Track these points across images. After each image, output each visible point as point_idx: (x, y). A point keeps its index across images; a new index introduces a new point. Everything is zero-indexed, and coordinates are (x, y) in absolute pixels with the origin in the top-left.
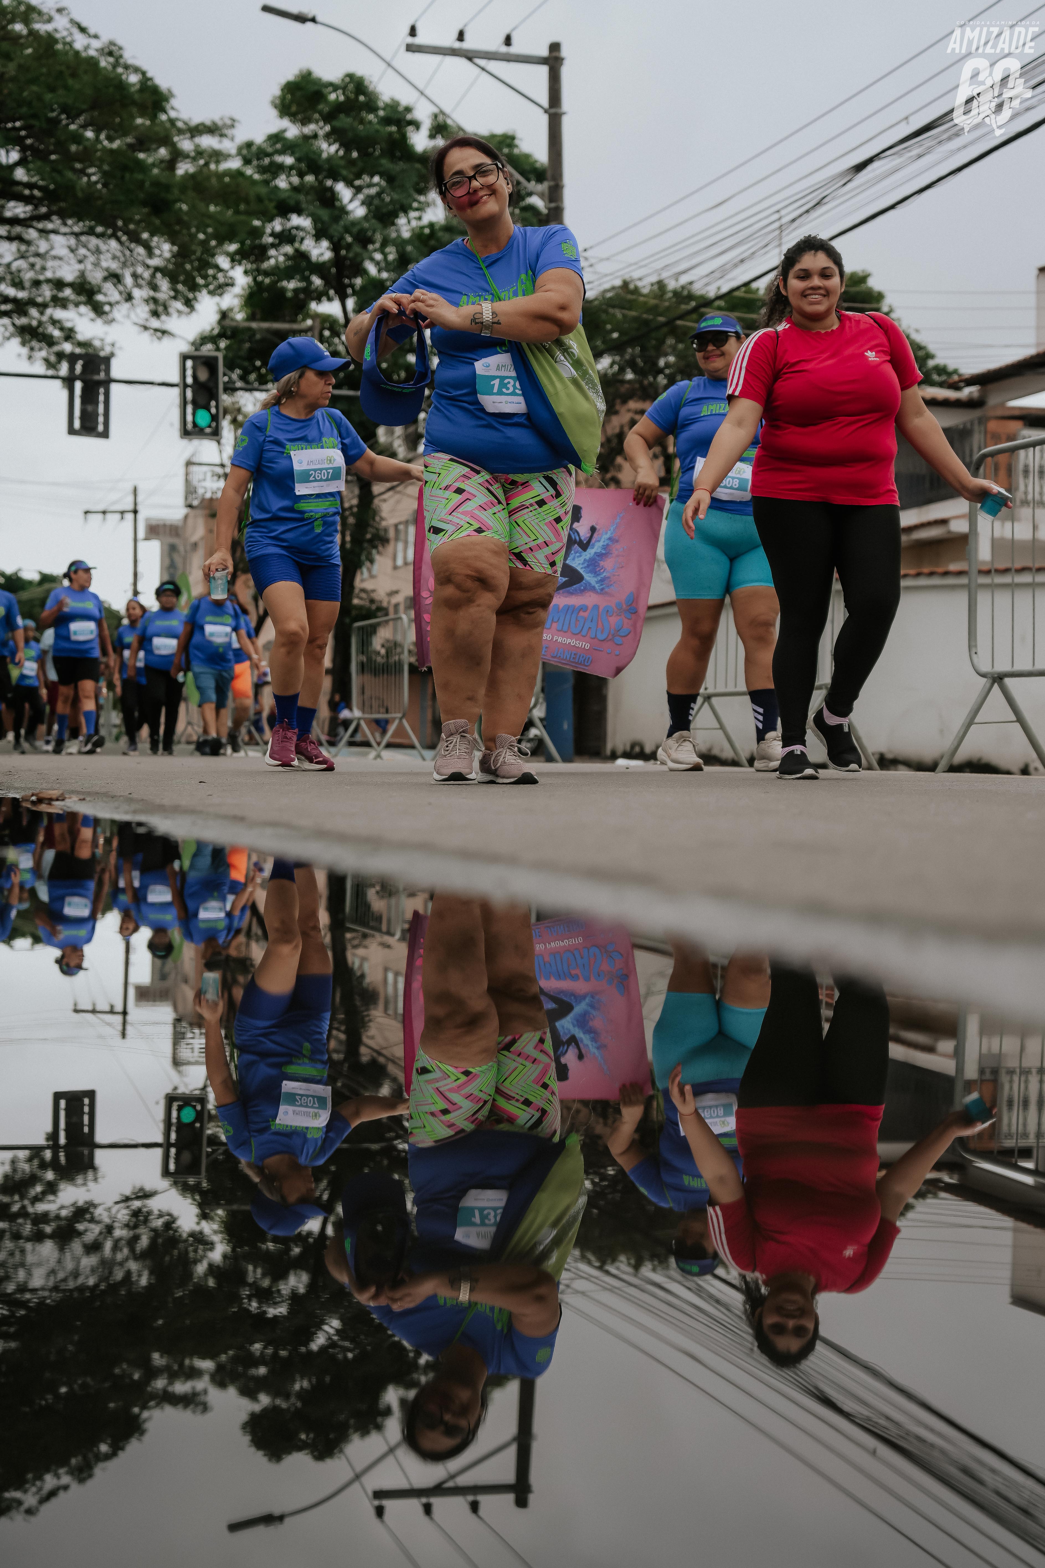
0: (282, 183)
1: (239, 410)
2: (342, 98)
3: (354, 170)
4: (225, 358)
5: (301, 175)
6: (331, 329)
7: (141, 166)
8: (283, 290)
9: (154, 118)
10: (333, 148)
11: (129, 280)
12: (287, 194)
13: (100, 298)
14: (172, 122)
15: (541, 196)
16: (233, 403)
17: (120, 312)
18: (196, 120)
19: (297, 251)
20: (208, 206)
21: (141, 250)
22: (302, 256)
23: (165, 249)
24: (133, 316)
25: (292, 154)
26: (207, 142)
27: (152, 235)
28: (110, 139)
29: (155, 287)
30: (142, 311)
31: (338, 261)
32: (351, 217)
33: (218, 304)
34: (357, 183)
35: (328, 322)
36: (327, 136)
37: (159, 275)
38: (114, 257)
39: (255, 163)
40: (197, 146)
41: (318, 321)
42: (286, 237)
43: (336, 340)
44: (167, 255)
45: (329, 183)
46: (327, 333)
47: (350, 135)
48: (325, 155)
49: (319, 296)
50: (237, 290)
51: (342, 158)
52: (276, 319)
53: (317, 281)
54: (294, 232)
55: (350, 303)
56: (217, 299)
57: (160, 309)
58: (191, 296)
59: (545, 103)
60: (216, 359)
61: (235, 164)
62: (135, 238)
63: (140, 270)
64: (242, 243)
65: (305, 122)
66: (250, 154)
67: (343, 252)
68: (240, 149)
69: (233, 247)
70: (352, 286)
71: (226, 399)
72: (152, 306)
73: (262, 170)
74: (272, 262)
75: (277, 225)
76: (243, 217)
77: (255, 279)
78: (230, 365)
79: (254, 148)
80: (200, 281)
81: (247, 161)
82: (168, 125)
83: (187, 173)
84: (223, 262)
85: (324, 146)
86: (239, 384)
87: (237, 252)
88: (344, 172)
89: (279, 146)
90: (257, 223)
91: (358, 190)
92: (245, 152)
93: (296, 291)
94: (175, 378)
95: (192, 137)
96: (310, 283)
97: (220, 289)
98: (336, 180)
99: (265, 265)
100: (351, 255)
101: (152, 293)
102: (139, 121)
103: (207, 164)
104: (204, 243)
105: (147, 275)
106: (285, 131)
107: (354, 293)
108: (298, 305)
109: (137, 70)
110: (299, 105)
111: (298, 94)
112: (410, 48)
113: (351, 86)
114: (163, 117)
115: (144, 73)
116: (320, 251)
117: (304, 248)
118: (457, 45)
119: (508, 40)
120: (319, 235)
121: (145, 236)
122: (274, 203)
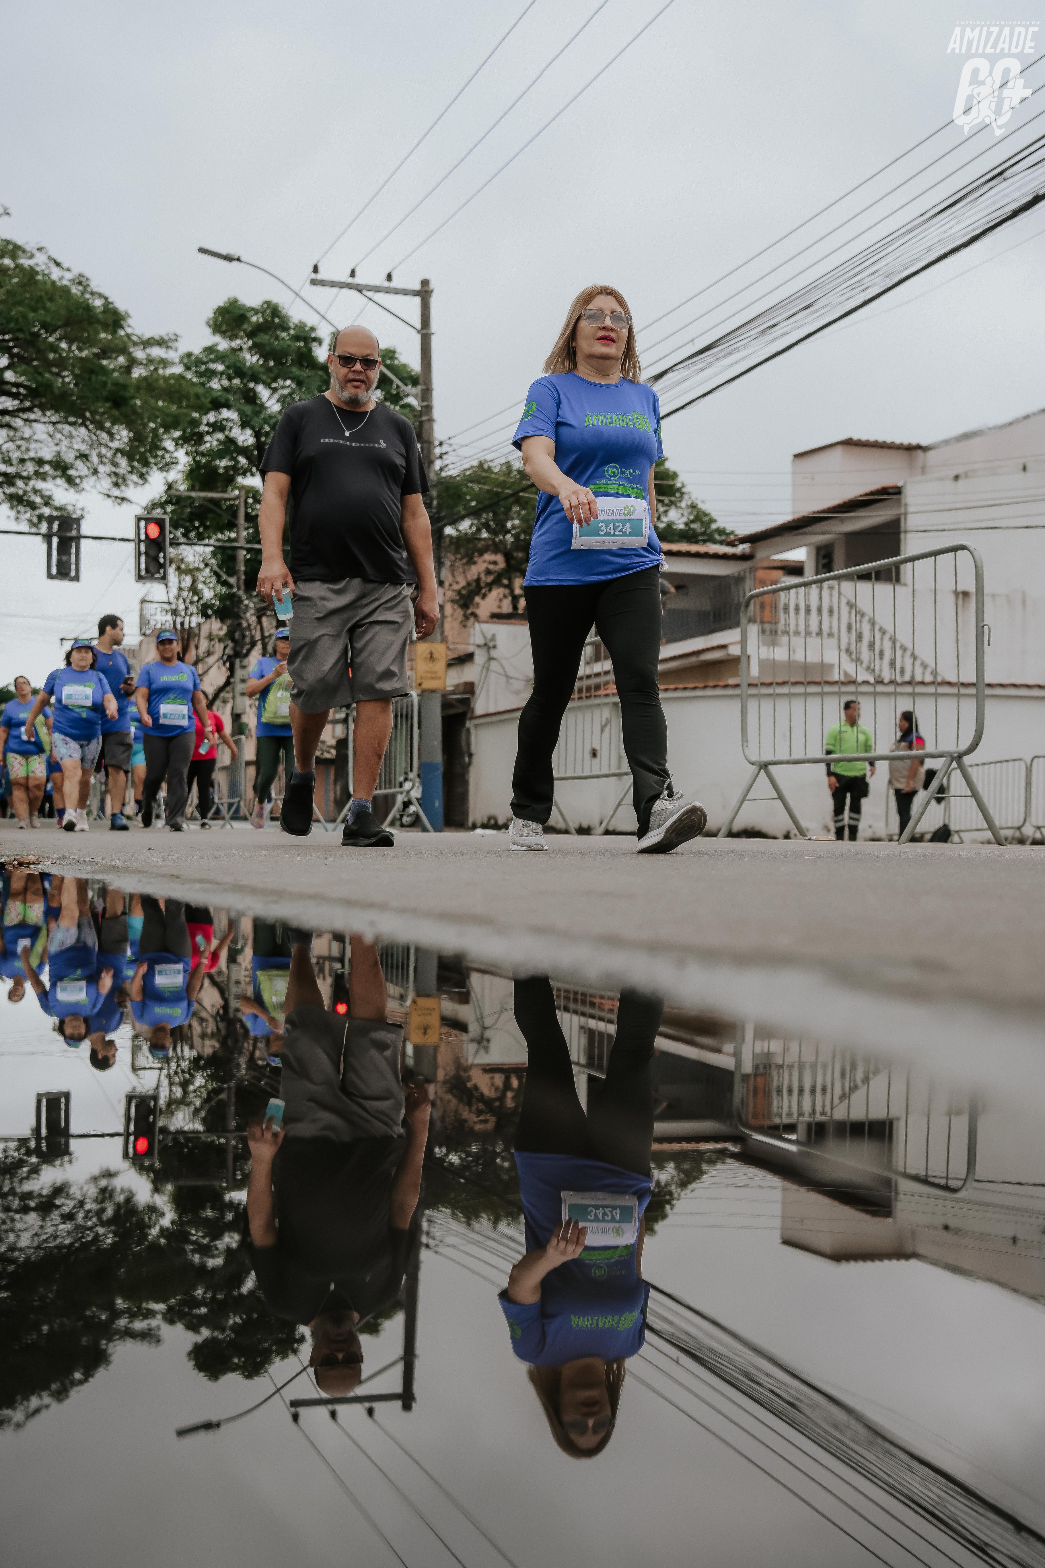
0: (215, 384)
1: (182, 560)
2: (261, 320)
3: (271, 375)
4: (171, 519)
5: (230, 378)
6: (254, 497)
7: (104, 370)
8: (216, 468)
9: (114, 333)
10: (255, 358)
11: (95, 459)
12: (219, 394)
13: (72, 472)
14: (128, 336)
15: (416, 396)
16: (178, 555)
17: (88, 483)
18: (147, 335)
19: (227, 437)
20: (157, 402)
21: (105, 436)
22: (230, 441)
23: (124, 434)
24: (98, 486)
25: (223, 362)
26: (156, 352)
27: (113, 424)
28: (80, 349)
29: (116, 464)
30: (106, 483)
31: (258, 445)
32: (269, 411)
33: (165, 478)
34: (274, 385)
35: (251, 492)
36: (250, 349)
37: (119, 455)
38: (84, 441)
39: (194, 369)
40: (148, 355)
41: (243, 492)
42: (218, 427)
44: (126, 440)
45: (251, 385)
46: (250, 501)
47: (268, 348)
48: (248, 364)
49: (244, 472)
50: (180, 467)
51: (261, 366)
52: (211, 490)
53: (243, 461)
54: (224, 423)
56: (164, 474)
57: (120, 481)
58: (144, 471)
59: (418, 325)
60: (163, 520)
61: (178, 370)
62: (100, 426)
63: (104, 450)
64: (184, 431)
65: (233, 338)
66: (189, 361)
67: (263, 439)
68: (182, 358)
69: (177, 434)
71: (172, 551)
72: (114, 479)
73: (199, 374)
74: (208, 445)
75: (211, 417)
76: (184, 411)
77: (194, 459)
78: (175, 525)
79: (193, 358)
80: (152, 461)
81: (188, 368)
82: (125, 339)
83: (140, 376)
84: (169, 445)
85: (248, 356)
86: (182, 540)
87: (180, 438)
88: (264, 377)
89: (212, 357)
90: (196, 415)
91: (275, 390)
92: (186, 361)
93: (226, 468)
94: (132, 535)
95: (144, 348)
96: (237, 462)
97: (166, 467)
98: (257, 383)
99: (202, 448)
101: (113, 469)
102: (103, 335)
103: (156, 369)
104: (155, 431)
105: (109, 455)
106: (217, 345)
108: (228, 479)
109: (100, 296)
110: (228, 324)
111: (228, 316)
112: (314, 282)
113: (268, 311)
114: (122, 333)
115: (106, 298)
116: (245, 438)
117: (232, 435)
118: (350, 280)
119: (389, 277)
120: (244, 425)
121: (108, 424)
122: (209, 400)
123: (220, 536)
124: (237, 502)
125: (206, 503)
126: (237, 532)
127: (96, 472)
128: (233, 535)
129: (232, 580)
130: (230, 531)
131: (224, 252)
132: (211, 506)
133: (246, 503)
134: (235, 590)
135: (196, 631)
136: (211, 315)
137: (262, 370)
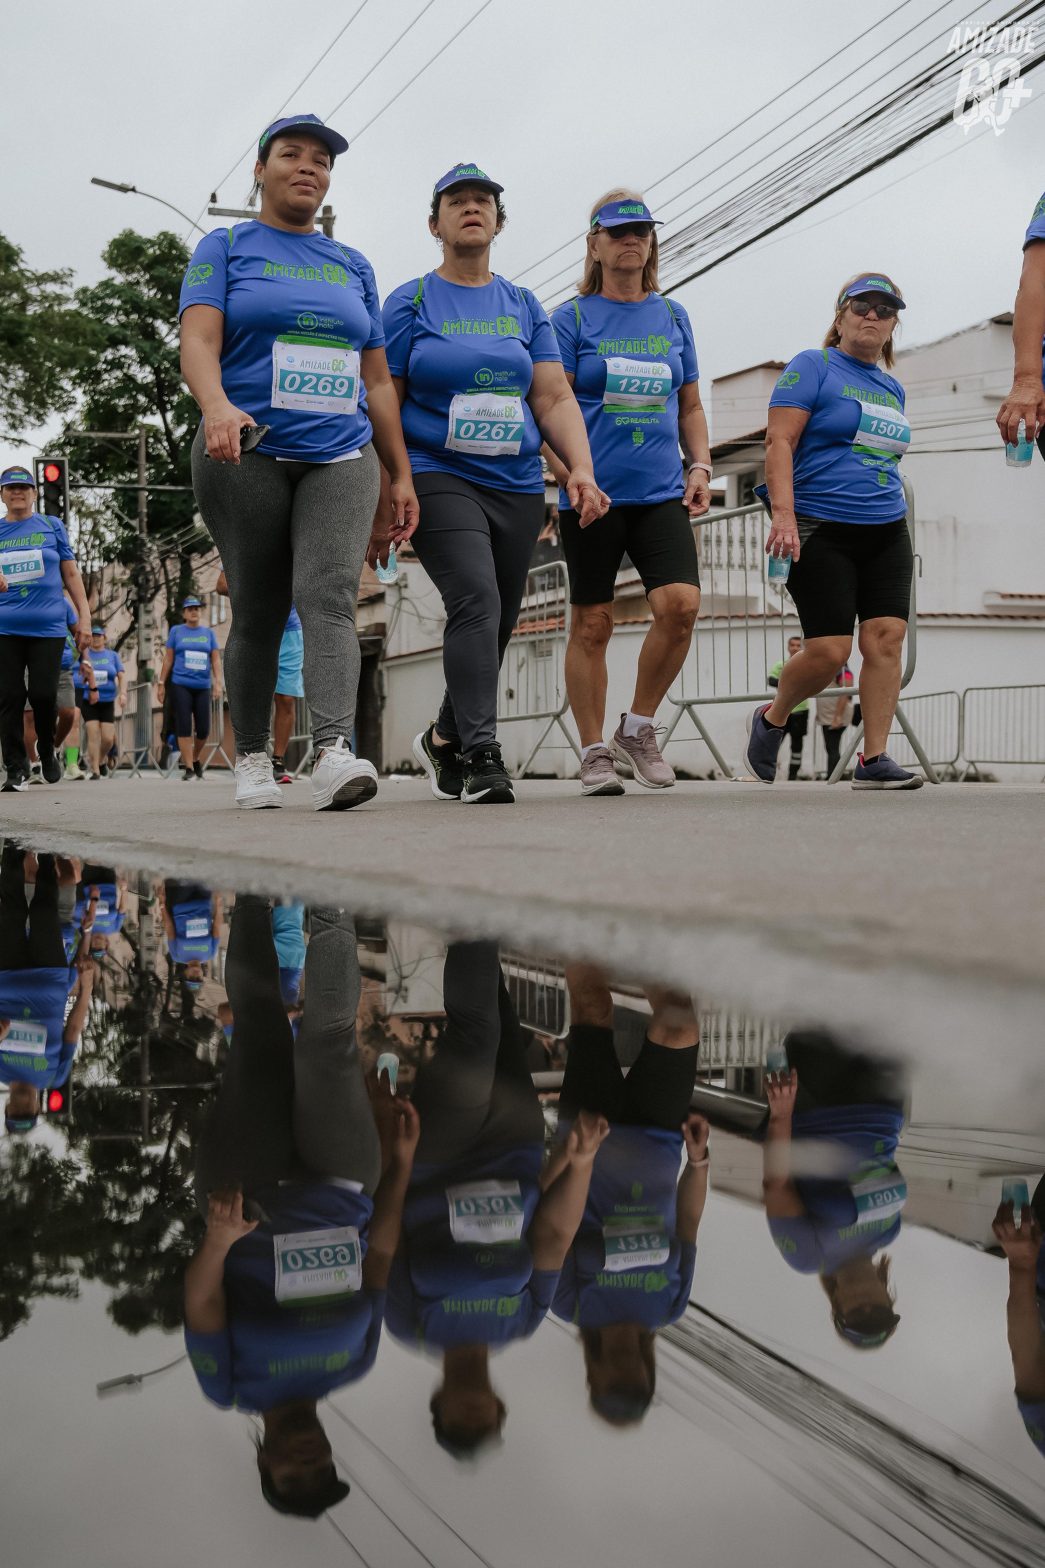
0: (112, 320)
1: (82, 503)
2: (158, 252)
3: (169, 309)
4: (69, 461)
5: (127, 314)
6: (155, 437)
8: (115, 406)
10: (152, 293)
12: (116, 330)
14: (22, 272)
16: (78, 498)
18: (41, 271)
19: (125, 374)
20: (52, 340)
22: (129, 379)
23: (19, 374)
25: (119, 298)
26: (51, 288)
27: (8, 364)
29: (12, 406)
31: (159, 383)
32: (168, 347)
33: (63, 418)
34: (172, 320)
35: (152, 431)
36: (148, 282)
37: (15, 396)
39: (90, 304)
40: (43, 292)
41: (144, 431)
42: (115, 364)
43: (159, 446)
44: (22, 380)
45: (150, 320)
46: (151, 440)
47: (165, 281)
48: (146, 298)
49: (144, 411)
50: (78, 407)
51: (159, 300)
52: (110, 430)
53: (142, 399)
54: (123, 360)
55: (169, 416)
56: (62, 414)
57: (17, 423)
58: (41, 411)
60: (62, 462)
61: (73, 306)
64: (81, 369)
65: (129, 272)
66: (85, 298)
67: (163, 376)
68: (77, 294)
69: (74, 372)
70: (171, 402)
71: (71, 494)
72: (11, 421)
73: (96, 310)
74: (106, 383)
75: (109, 354)
76: (80, 348)
77: (92, 398)
78: (75, 467)
79: (89, 293)
80: (50, 401)
81: (83, 304)
82: (19, 275)
83: (35, 313)
84: (66, 384)
85: (145, 290)
86: (82, 482)
87: (78, 377)
88: (161, 312)
89: (108, 291)
90: (93, 352)
92: (81, 296)
93: (124, 406)
95: (39, 284)
96: (137, 401)
97: (64, 407)
98: (155, 318)
99: (101, 387)
100: (168, 378)
103: (51, 306)
104: (51, 370)
106: (113, 279)
107: (172, 407)
108: (128, 418)
110: (124, 258)
111: (123, 249)
112: (211, 212)
113: (165, 243)
114: (15, 269)
116: (144, 375)
117: (131, 372)
118: (249, 209)
120: (143, 362)
121: (3, 364)
122: (106, 337)
123: (121, 477)
124: (137, 442)
125: (105, 443)
126: (139, 473)
128: (134, 476)
129: (134, 523)
130: (131, 472)
131: (118, 182)
132: (111, 447)
133: (147, 442)
134: (138, 533)
135: (99, 576)
136: (107, 248)
137: (160, 304)
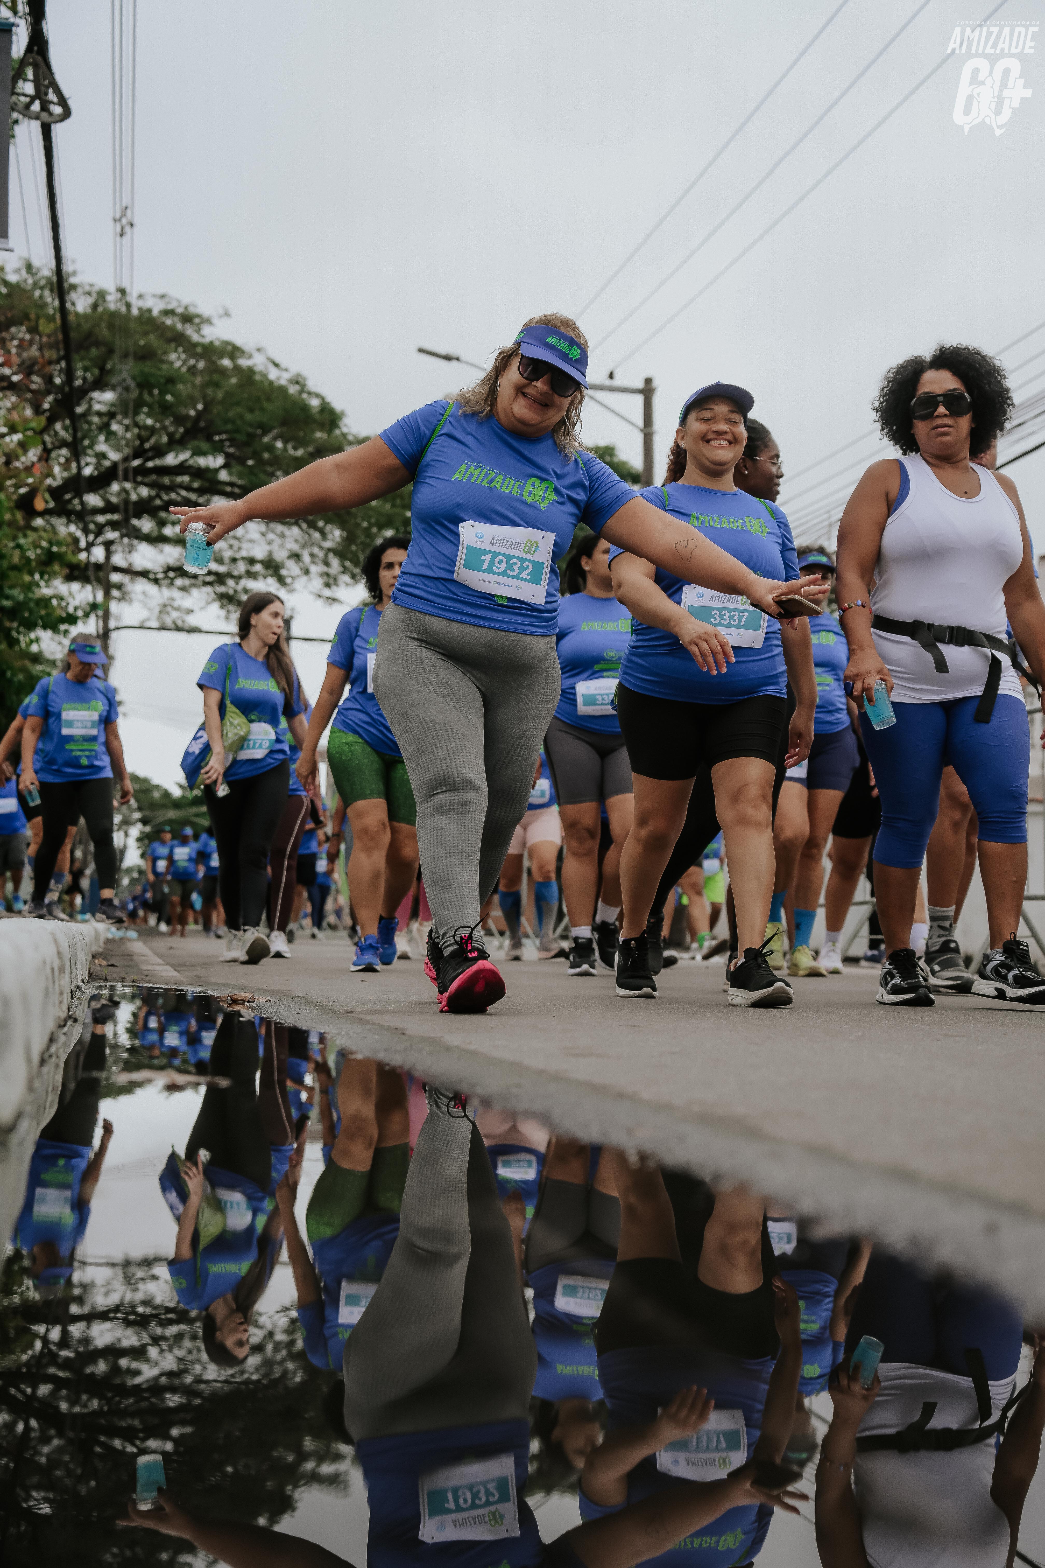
9: (330, 432)
11: (307, 558)
13: (284, 572)
14: (344, 435)
17: (300, 583)
21: (317, 535)
23: (336, 534)
24: (310, 587)
27: (327, 523)
28: (295, 448)
29: (327, 563)
30: (317, 583)
37: (331, 555)
38: (296, 541)
44: (338, 539)
57: (331, 581)
59: (640, 423)
62: (313, 525)
63: (316, 550)
82: (341, 438)
101: (325, 569)
102: (319, 435)
104: (367, 531)
105: (321, 554)
109: (318, 396)
114: (337, 432)
115: (323, 399)
119: (611, 376)
121: (321, 524)
127: (307, 572)
131: (443, 351)
